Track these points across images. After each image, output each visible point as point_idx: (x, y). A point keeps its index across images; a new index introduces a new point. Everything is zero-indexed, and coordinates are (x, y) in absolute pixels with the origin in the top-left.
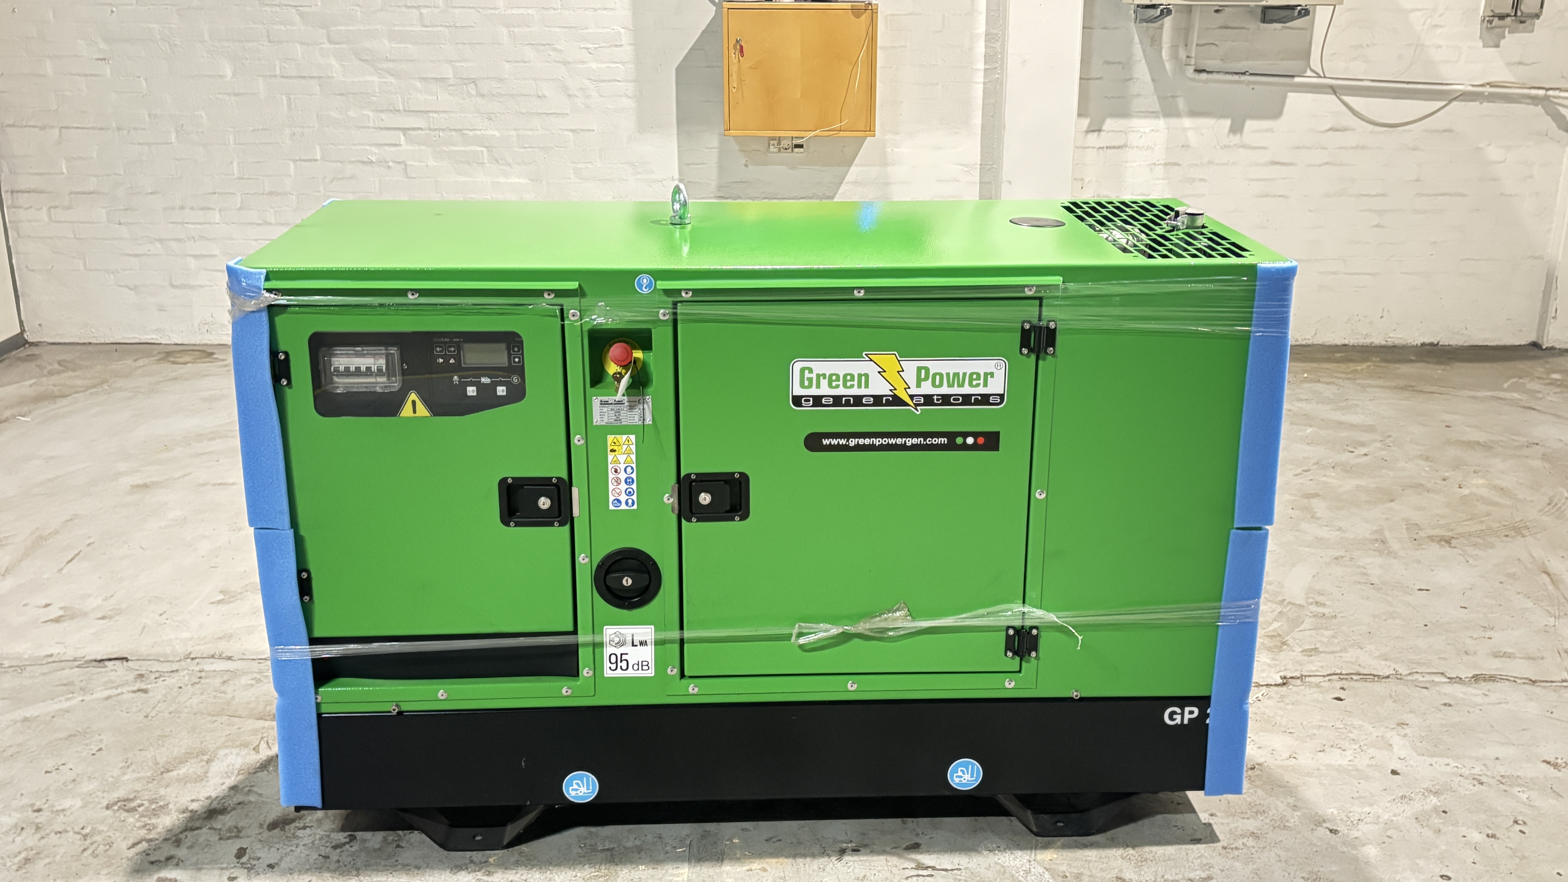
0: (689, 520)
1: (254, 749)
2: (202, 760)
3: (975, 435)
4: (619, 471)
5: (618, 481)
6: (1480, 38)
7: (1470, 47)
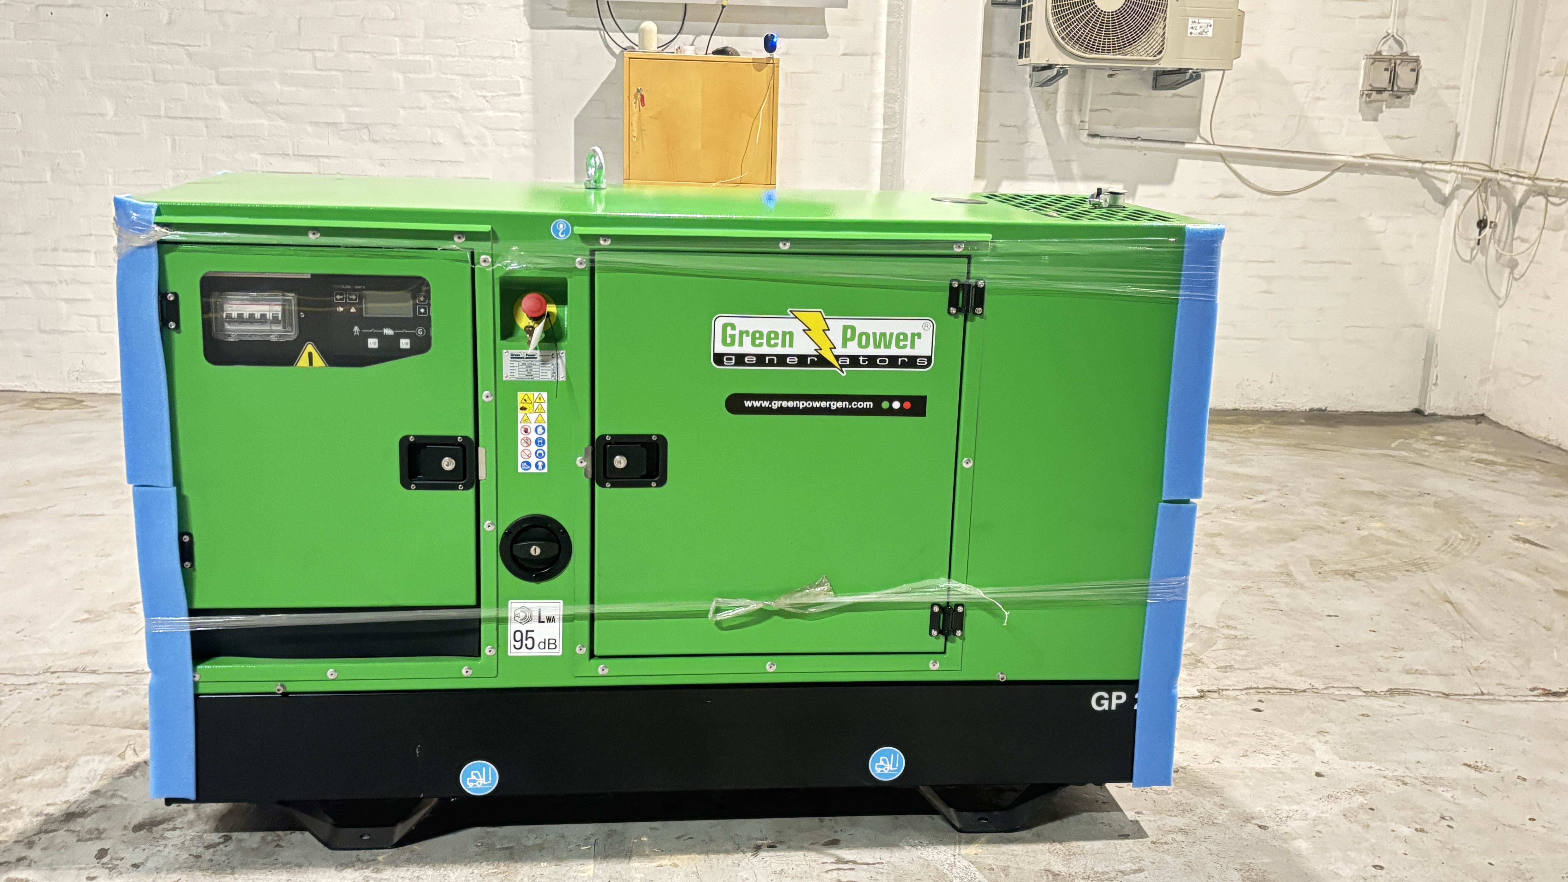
0: (603, 485)
1: (119, 756)
2: (59, 767)
3: (902, 399)
4: (529, 431)
5: (528, 442)
6: (1360, 111)
7: (1349, 120)
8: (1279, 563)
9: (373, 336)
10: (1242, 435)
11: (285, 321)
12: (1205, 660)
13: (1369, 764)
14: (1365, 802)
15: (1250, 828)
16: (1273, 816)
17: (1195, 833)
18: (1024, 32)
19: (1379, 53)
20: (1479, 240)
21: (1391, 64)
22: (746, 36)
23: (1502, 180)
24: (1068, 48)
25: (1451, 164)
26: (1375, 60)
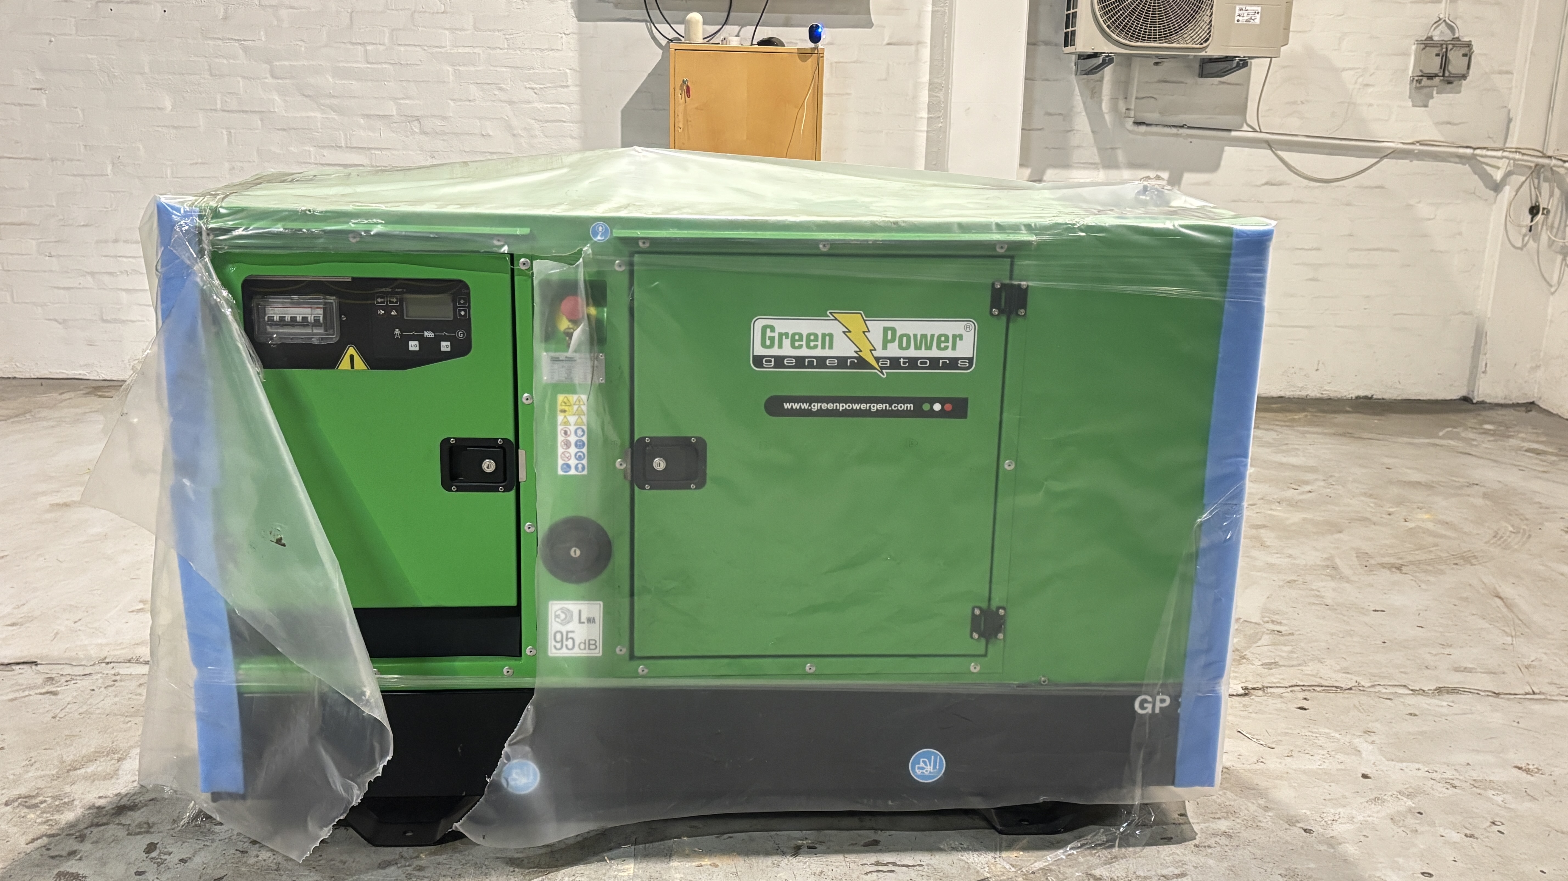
0: (642, 487)
2: (113, 759)
3: (942, 401)
4: (569, 433)
5: (567, 444)
6: (1410, 98)
7: (1399, 106)
8: (1325, 556)
9: (414, 339)
10: (1287, 424)
11: (327, 324)
12: (1249, 655)
13: (1417, 766)
14: (1413, 805)
15: (1296, 831)
16: (1319, 819)
17: (1239, 836)
18: (1070, 20)
19: (1430, 38)
20: (1531, 227)
21: (1442, 49)
22: (792, 26)
23: (1555, 166)
24: (1114, 36)
25: (1503, 150)
26: (1426, 46)
